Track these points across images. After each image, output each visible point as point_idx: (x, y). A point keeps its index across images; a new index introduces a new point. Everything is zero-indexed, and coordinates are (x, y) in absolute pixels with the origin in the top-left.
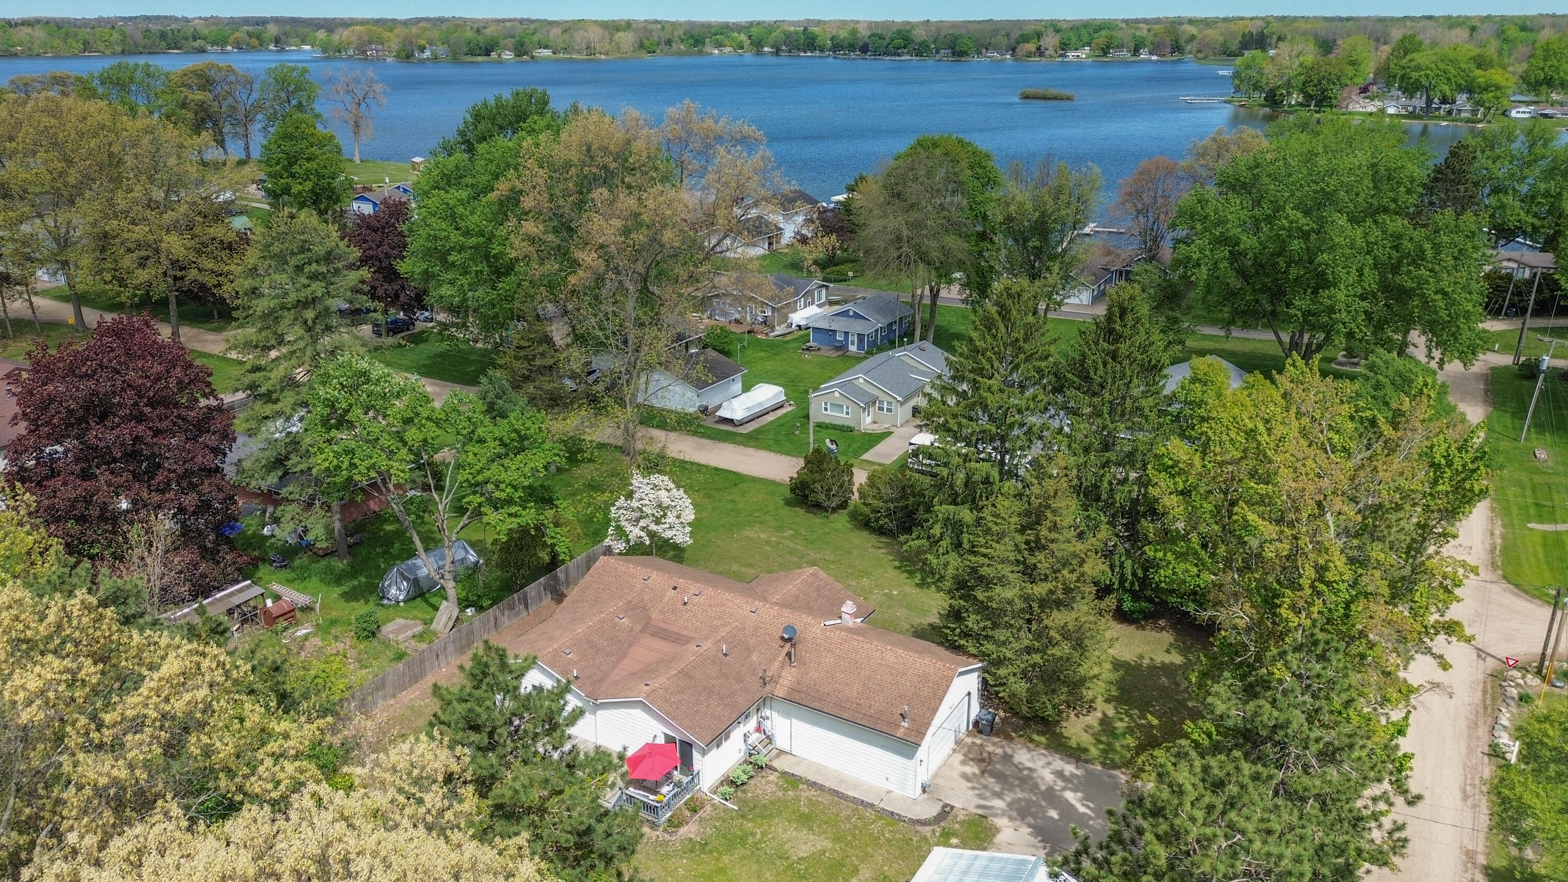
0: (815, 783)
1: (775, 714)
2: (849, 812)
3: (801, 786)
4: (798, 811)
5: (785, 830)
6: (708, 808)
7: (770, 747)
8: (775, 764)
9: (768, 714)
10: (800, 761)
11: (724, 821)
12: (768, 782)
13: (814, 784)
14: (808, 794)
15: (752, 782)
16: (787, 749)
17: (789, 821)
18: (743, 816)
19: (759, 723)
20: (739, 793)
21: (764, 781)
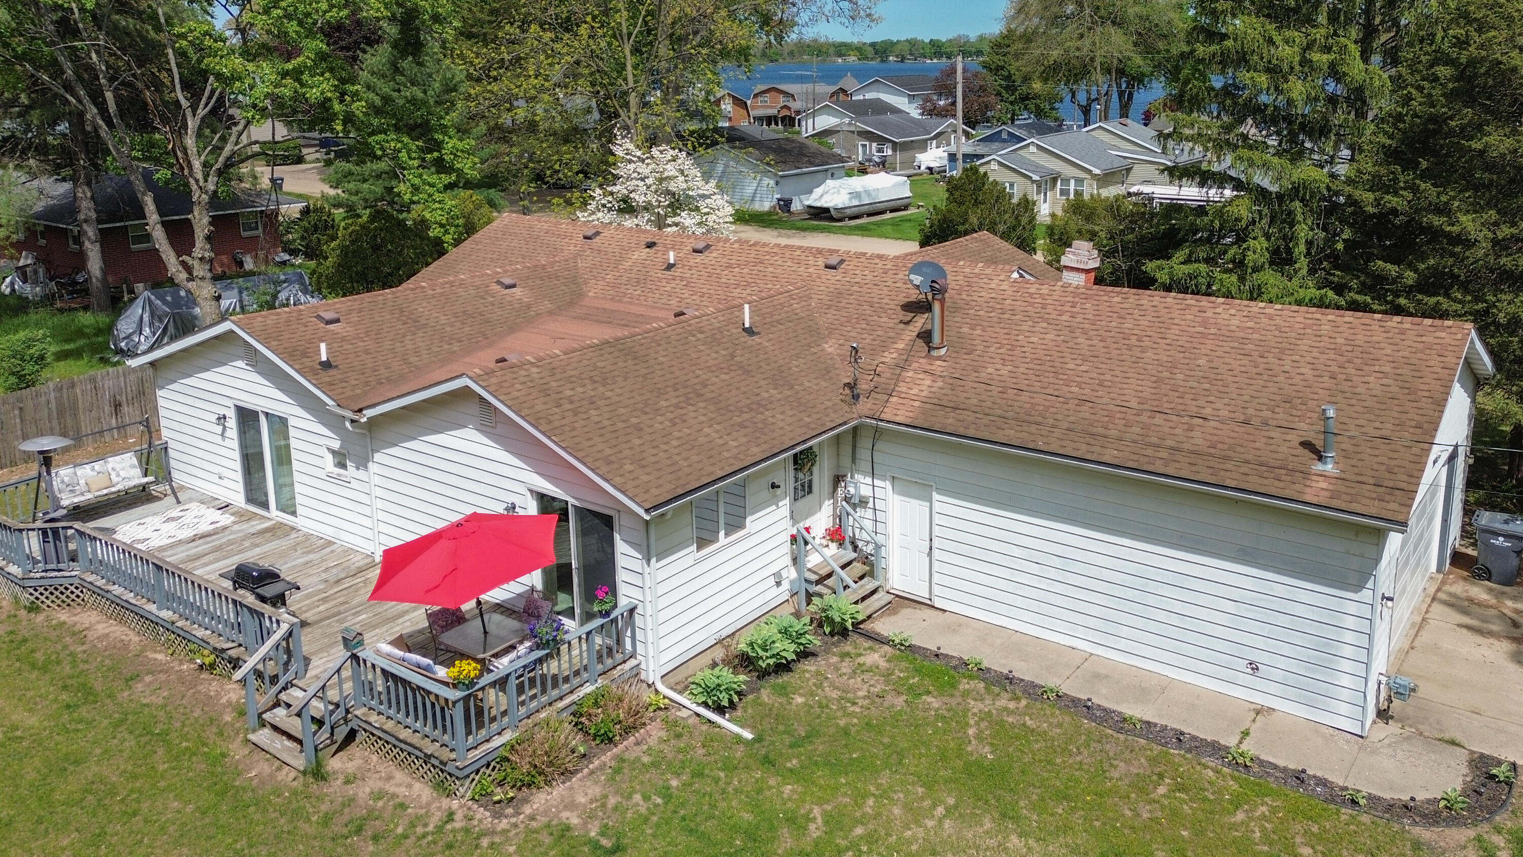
0: (1009, 679)
1: (884, 488)
2: (1141, 765)
3: (964, 685)
4: (960, 752)
5: (915, 815)
6: (654, 733)
7: (869, 585)
8: (883, 627)
9: (866, 491)
10: (960, 623)
11: (698, 774)
12: (862, 669)
13: (1007, 681)
14: (987, 705)
15: (809, 666)
16: (920, 591)
17: (930, 785)
18: (768, 761)
19: (839, 518)
20: (766, 695)
21: (846, 667)
